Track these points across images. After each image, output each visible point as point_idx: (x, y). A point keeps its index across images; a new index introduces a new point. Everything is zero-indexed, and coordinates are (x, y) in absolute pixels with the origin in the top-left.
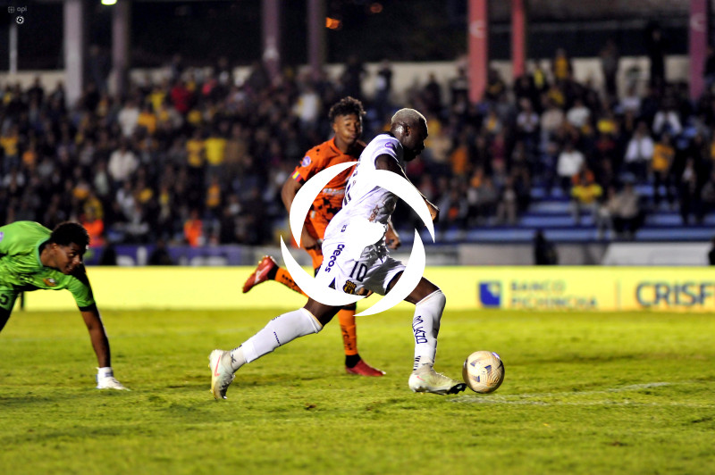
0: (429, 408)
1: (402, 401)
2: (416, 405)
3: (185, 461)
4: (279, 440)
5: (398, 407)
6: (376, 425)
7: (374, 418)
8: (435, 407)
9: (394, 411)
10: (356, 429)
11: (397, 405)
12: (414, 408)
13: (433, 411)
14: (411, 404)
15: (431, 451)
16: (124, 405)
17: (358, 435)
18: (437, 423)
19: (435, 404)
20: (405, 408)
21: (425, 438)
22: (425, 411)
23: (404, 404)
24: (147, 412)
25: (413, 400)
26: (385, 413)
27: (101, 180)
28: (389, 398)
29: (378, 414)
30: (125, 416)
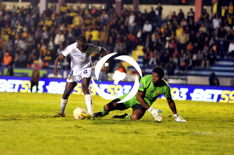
0: (183, 135)
1: (172, 132)
2: (177, 134)
3: (93, 149)
4: (127, 144)
5: (170, 135)
6: (163, 140)
7: (162, 138)
8: (185, 135)
9: (169, 136)
10: (156, 142)
11: (170, 134)
12: (177, 135)
13: (184, 137)
14: (175, 134)
15: (186, 151)
16: (65, 128)
17: (157, 144)
18: (187, 141)
19: (185, 134)
20: (173, 135)
21: (183, 146)
22: (181, 136)
23: (173, 134)
24: (74, 131)
25: (176, 132)
26: (166, 136)
27: (51, 44)
28: (167, 131)
29: (163, 137)
30: (66, 132)
